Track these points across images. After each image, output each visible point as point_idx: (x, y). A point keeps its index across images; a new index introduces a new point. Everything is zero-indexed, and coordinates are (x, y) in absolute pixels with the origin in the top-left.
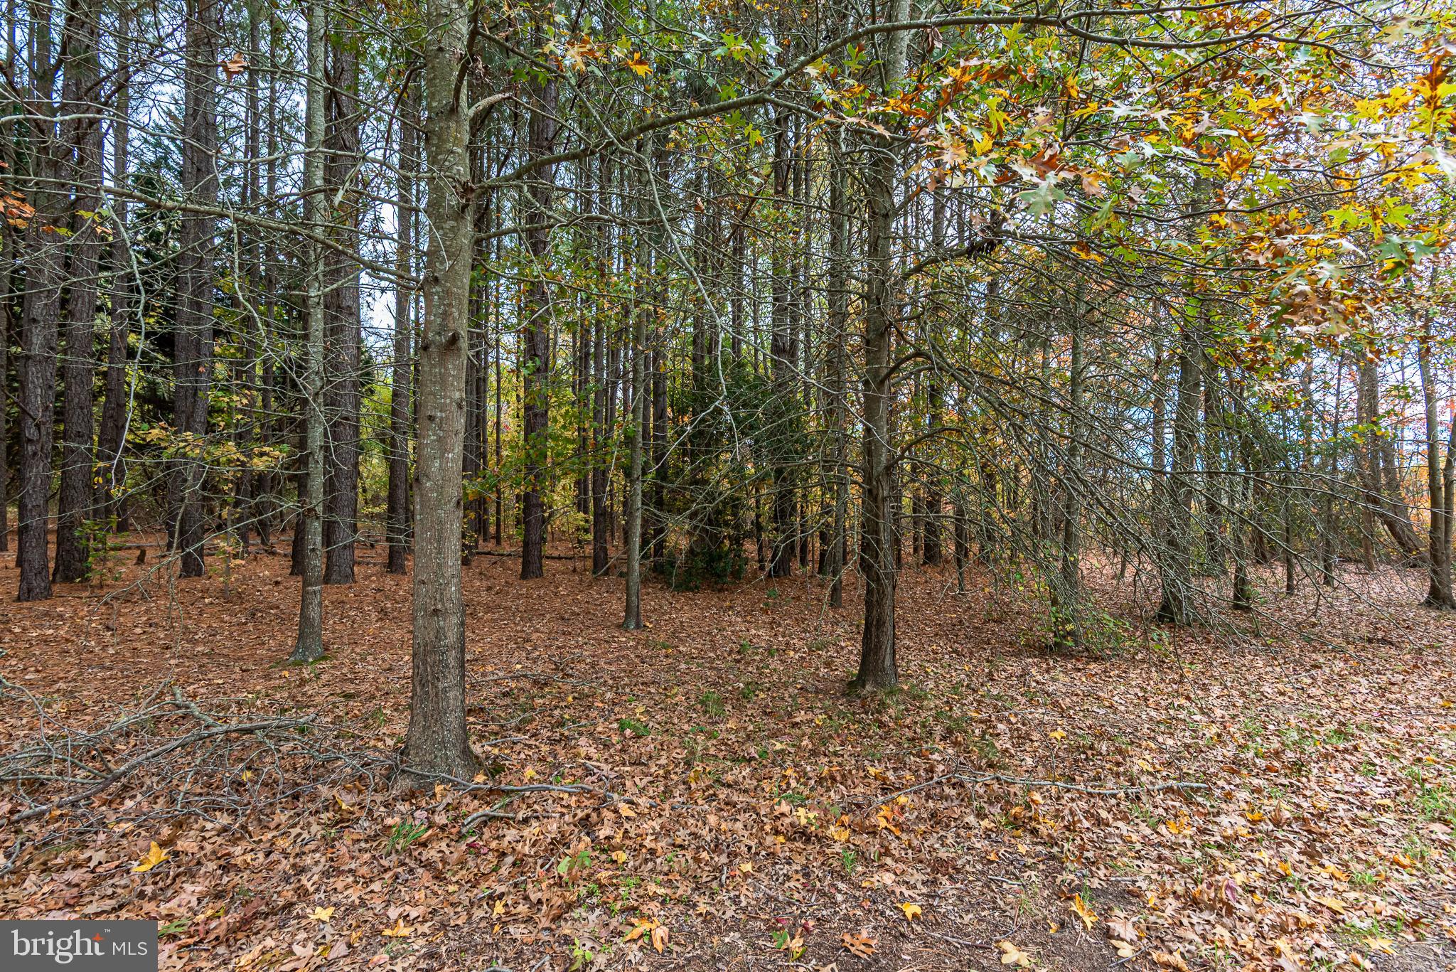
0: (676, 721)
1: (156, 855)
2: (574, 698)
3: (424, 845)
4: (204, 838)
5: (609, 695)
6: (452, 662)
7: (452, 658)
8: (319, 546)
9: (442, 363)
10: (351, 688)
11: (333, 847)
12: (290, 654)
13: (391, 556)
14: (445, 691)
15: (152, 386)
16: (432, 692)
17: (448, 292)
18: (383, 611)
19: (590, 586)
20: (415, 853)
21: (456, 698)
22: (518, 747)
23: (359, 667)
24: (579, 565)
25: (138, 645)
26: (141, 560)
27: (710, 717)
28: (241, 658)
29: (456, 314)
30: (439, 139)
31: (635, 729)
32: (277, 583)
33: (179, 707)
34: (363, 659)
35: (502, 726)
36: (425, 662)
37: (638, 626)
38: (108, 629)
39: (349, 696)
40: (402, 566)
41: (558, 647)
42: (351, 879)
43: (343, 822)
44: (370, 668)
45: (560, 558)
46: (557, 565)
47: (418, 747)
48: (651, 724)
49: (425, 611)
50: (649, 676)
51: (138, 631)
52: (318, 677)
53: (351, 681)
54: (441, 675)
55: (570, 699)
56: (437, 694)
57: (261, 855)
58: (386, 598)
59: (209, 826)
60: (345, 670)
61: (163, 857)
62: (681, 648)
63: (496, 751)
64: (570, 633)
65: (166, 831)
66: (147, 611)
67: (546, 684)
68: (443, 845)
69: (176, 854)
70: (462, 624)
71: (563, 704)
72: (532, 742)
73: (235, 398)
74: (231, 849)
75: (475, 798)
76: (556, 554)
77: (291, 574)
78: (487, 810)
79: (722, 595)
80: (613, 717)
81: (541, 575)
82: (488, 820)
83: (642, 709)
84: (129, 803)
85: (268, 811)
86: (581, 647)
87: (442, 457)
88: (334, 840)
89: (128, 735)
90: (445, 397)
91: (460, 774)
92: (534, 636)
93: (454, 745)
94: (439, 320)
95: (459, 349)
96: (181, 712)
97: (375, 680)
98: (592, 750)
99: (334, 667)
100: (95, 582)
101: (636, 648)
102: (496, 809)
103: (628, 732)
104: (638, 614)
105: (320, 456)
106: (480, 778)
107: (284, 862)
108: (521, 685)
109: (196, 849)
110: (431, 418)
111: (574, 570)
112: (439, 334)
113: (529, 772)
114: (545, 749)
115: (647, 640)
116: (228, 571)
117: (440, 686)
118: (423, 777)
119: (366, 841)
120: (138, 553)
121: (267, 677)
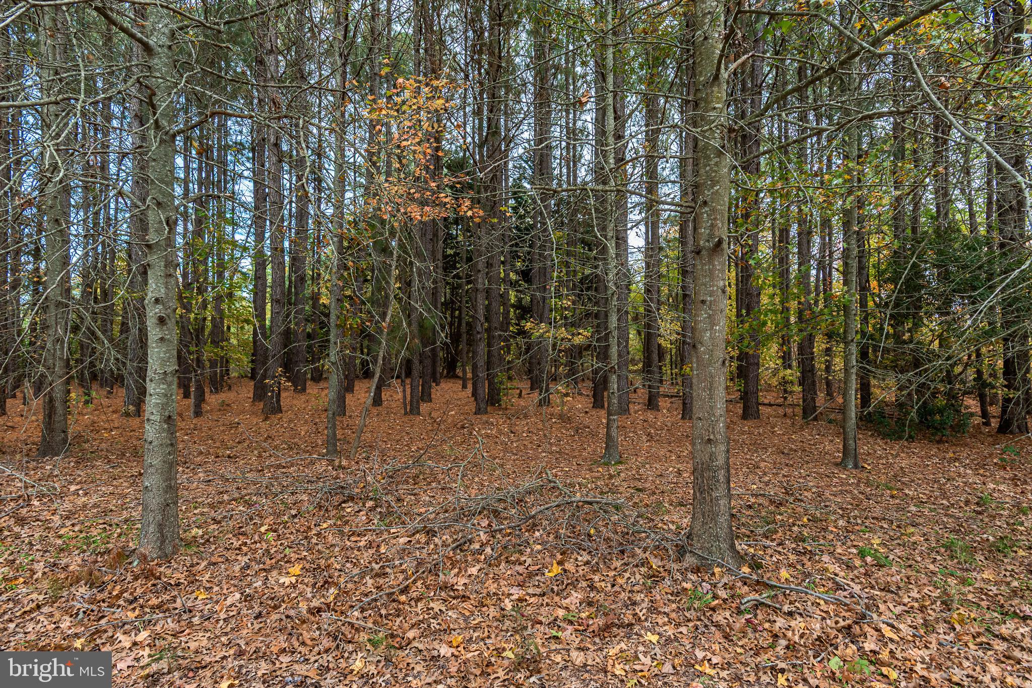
0: (919, 559)
1: (557, 569)
2: (808, 520)
3: (713, 609)
4: (577, 566)
5: (841, 523)
6: (722, 478)
7: (721, 475)
8: (616, 391)
9: (710, 261)
10: (639, 485)
11: (651, 592)
12: (602, 457)
13: (650, 400)
14: (717, 499)
15: (520, 300)
16: (708, 499)
17: (714, 210)
18: (649, 434)
19: (802, 428)
20: (708, 614)
21: (725, 506)
22: (769, 551)
23: (642, 471)
24: (789, 411)
25: (526, 443)
26: (520, 395)
27: (959, 563)
28: (575, 457)
29: (720, 225)
30: (706, 102)
31: (875, 558)
32: (586, 412)
33: (550, 481)
34: (644, 466)
35: (752, 531)
36: (703, 477)
37: (856, 466)
38: (512, 432)
39: (639, 490)
40: (657, 406)
41: (784, 476)
42: (666, 619)
43: (655, 578)
44: (649, 472)
45: (770, 405)
46: (769, 410)
47: (699, 536)
48: (891, 557)
49: (702, 439)
50: (878, 511)
51: (525, 435)
52: (619, 474)
53: (639, 480)
54: (714, 487)
55: (805, 520)
56: (711, 500)
57: (609, 585)
58: (650, 426)
59: (580, 558)
60: (634, 472)
61: (560, 571)
62: (907, 491)
63: (752, 550)
64: (792, 466)
65: (559, 557)
66: (527, 424)
67: (781, 504)
68: (727, 614)
69: (565, 571)
70: (728, 451)
71: (800, 523)
72: (780, 549)
73: (565, 302)
74: (593, 577)
75: (745, 584)
76: (766, 401)
77: (593, 407)
78: (757, 597)
79: (941, 446)
80: (849, 543)
81: (758, 417)
82: (758, 605)
83: (878, 541)
84: (537, 534)
85: (609, 557)
86: (804, 478)
87: (712, 329)
88: (651, 588)
89: (530, 493)
90: (713, 286)
91: (731, 563)
92: (762, 464)
93: (725, 540)
94: (708, 231)
95: (722, 250)
96: (552, 484)
97: (654, 482)
98: (838, 570)
99: (627, 469)
100: (504, 406)
101: (858, 485)
102: (764, 596)
103: (869, 559)
104: (856, 457)
105: (615, 333)
106: (746, 570)
107: (623, 594)
108: (761, 501)
109: (574, 571)
110: (703, 302)
111: (785, 415)
112: (708, 241)
113: (784, 574)
114: (793, 558)
115: (868, 480)
116: (563, 404)
117: (714, 495)
118: (704, 558)
119: (672, 595)
120: (518, 391)
121: (590, 470)
